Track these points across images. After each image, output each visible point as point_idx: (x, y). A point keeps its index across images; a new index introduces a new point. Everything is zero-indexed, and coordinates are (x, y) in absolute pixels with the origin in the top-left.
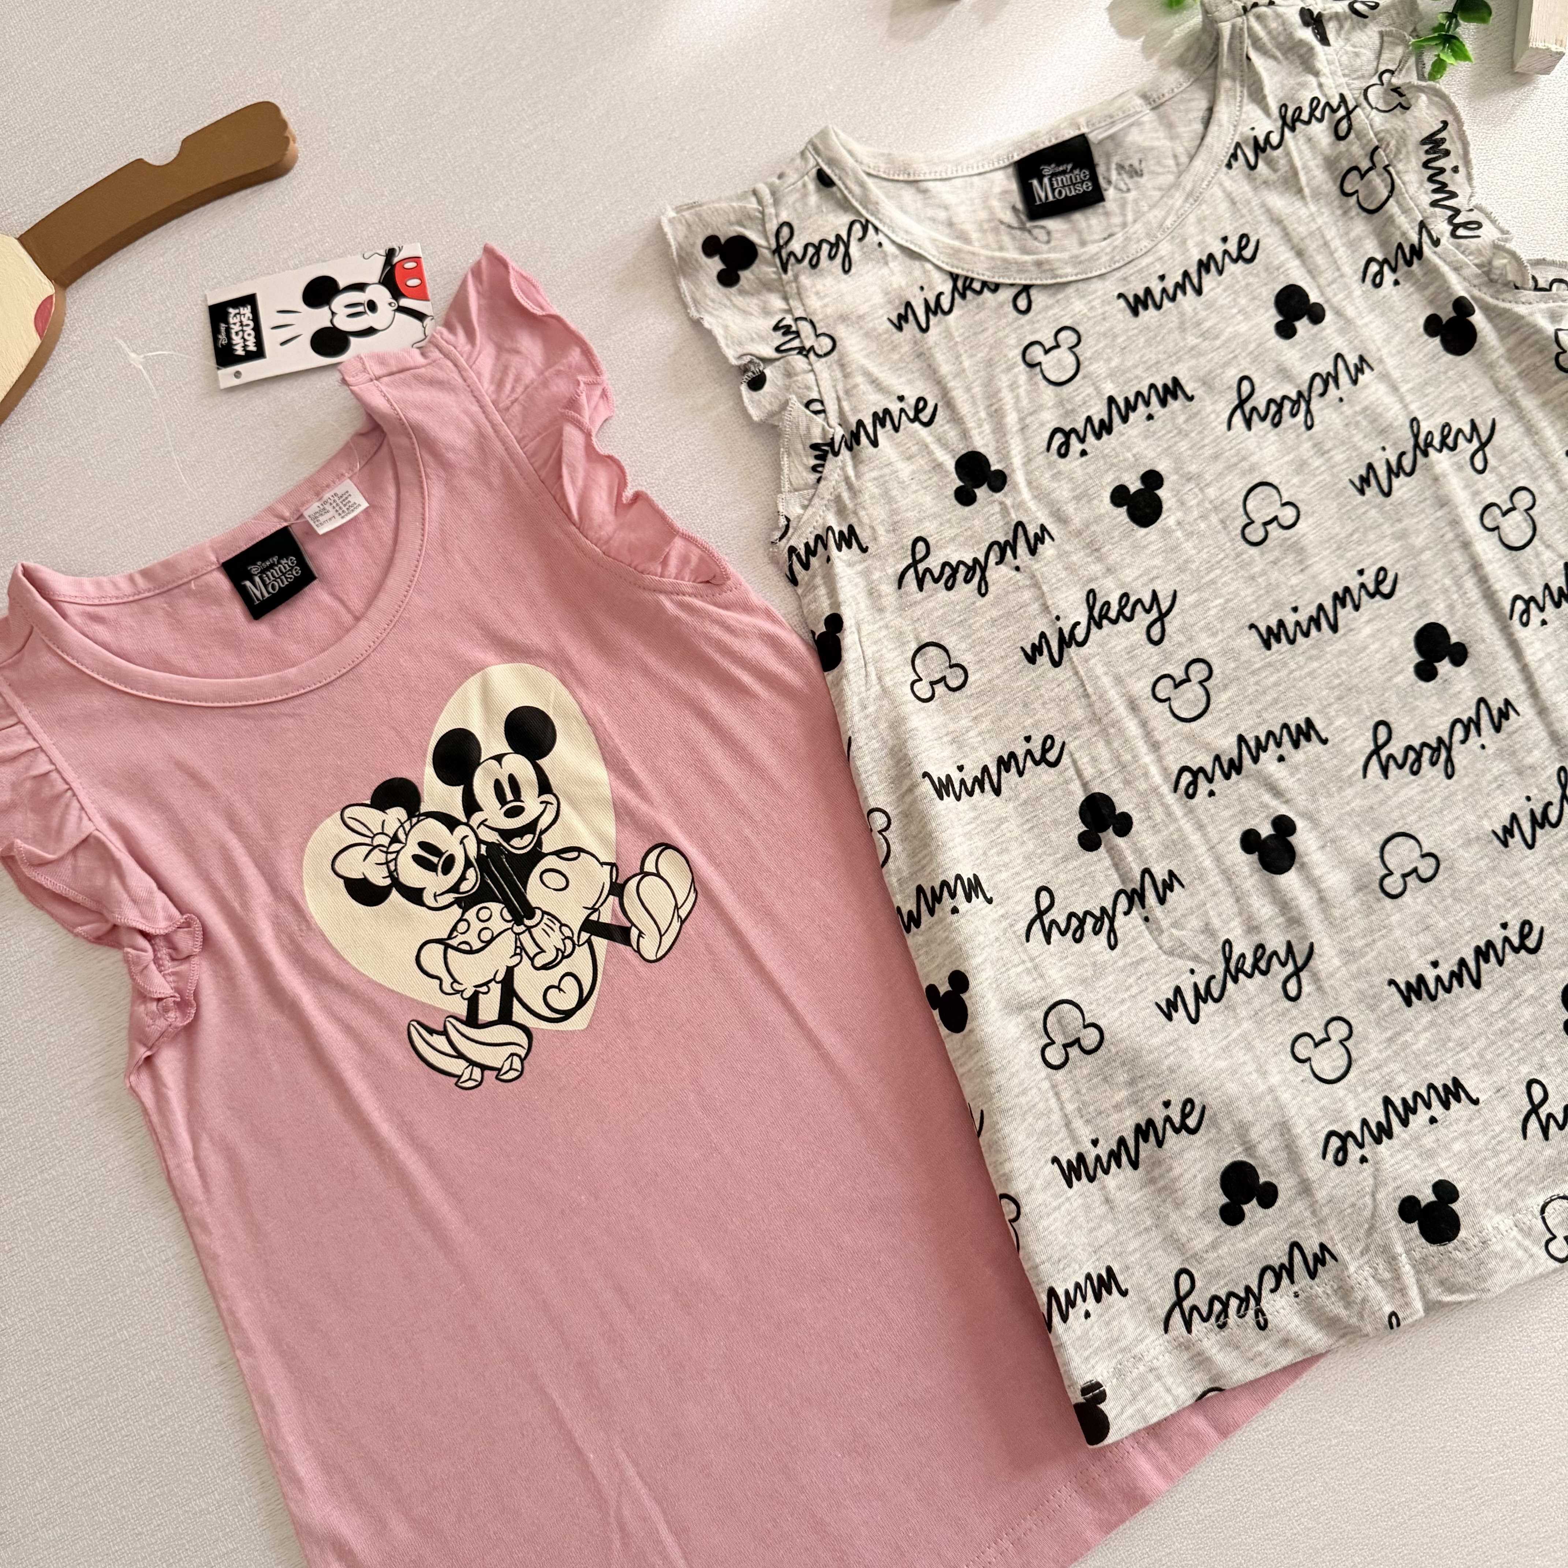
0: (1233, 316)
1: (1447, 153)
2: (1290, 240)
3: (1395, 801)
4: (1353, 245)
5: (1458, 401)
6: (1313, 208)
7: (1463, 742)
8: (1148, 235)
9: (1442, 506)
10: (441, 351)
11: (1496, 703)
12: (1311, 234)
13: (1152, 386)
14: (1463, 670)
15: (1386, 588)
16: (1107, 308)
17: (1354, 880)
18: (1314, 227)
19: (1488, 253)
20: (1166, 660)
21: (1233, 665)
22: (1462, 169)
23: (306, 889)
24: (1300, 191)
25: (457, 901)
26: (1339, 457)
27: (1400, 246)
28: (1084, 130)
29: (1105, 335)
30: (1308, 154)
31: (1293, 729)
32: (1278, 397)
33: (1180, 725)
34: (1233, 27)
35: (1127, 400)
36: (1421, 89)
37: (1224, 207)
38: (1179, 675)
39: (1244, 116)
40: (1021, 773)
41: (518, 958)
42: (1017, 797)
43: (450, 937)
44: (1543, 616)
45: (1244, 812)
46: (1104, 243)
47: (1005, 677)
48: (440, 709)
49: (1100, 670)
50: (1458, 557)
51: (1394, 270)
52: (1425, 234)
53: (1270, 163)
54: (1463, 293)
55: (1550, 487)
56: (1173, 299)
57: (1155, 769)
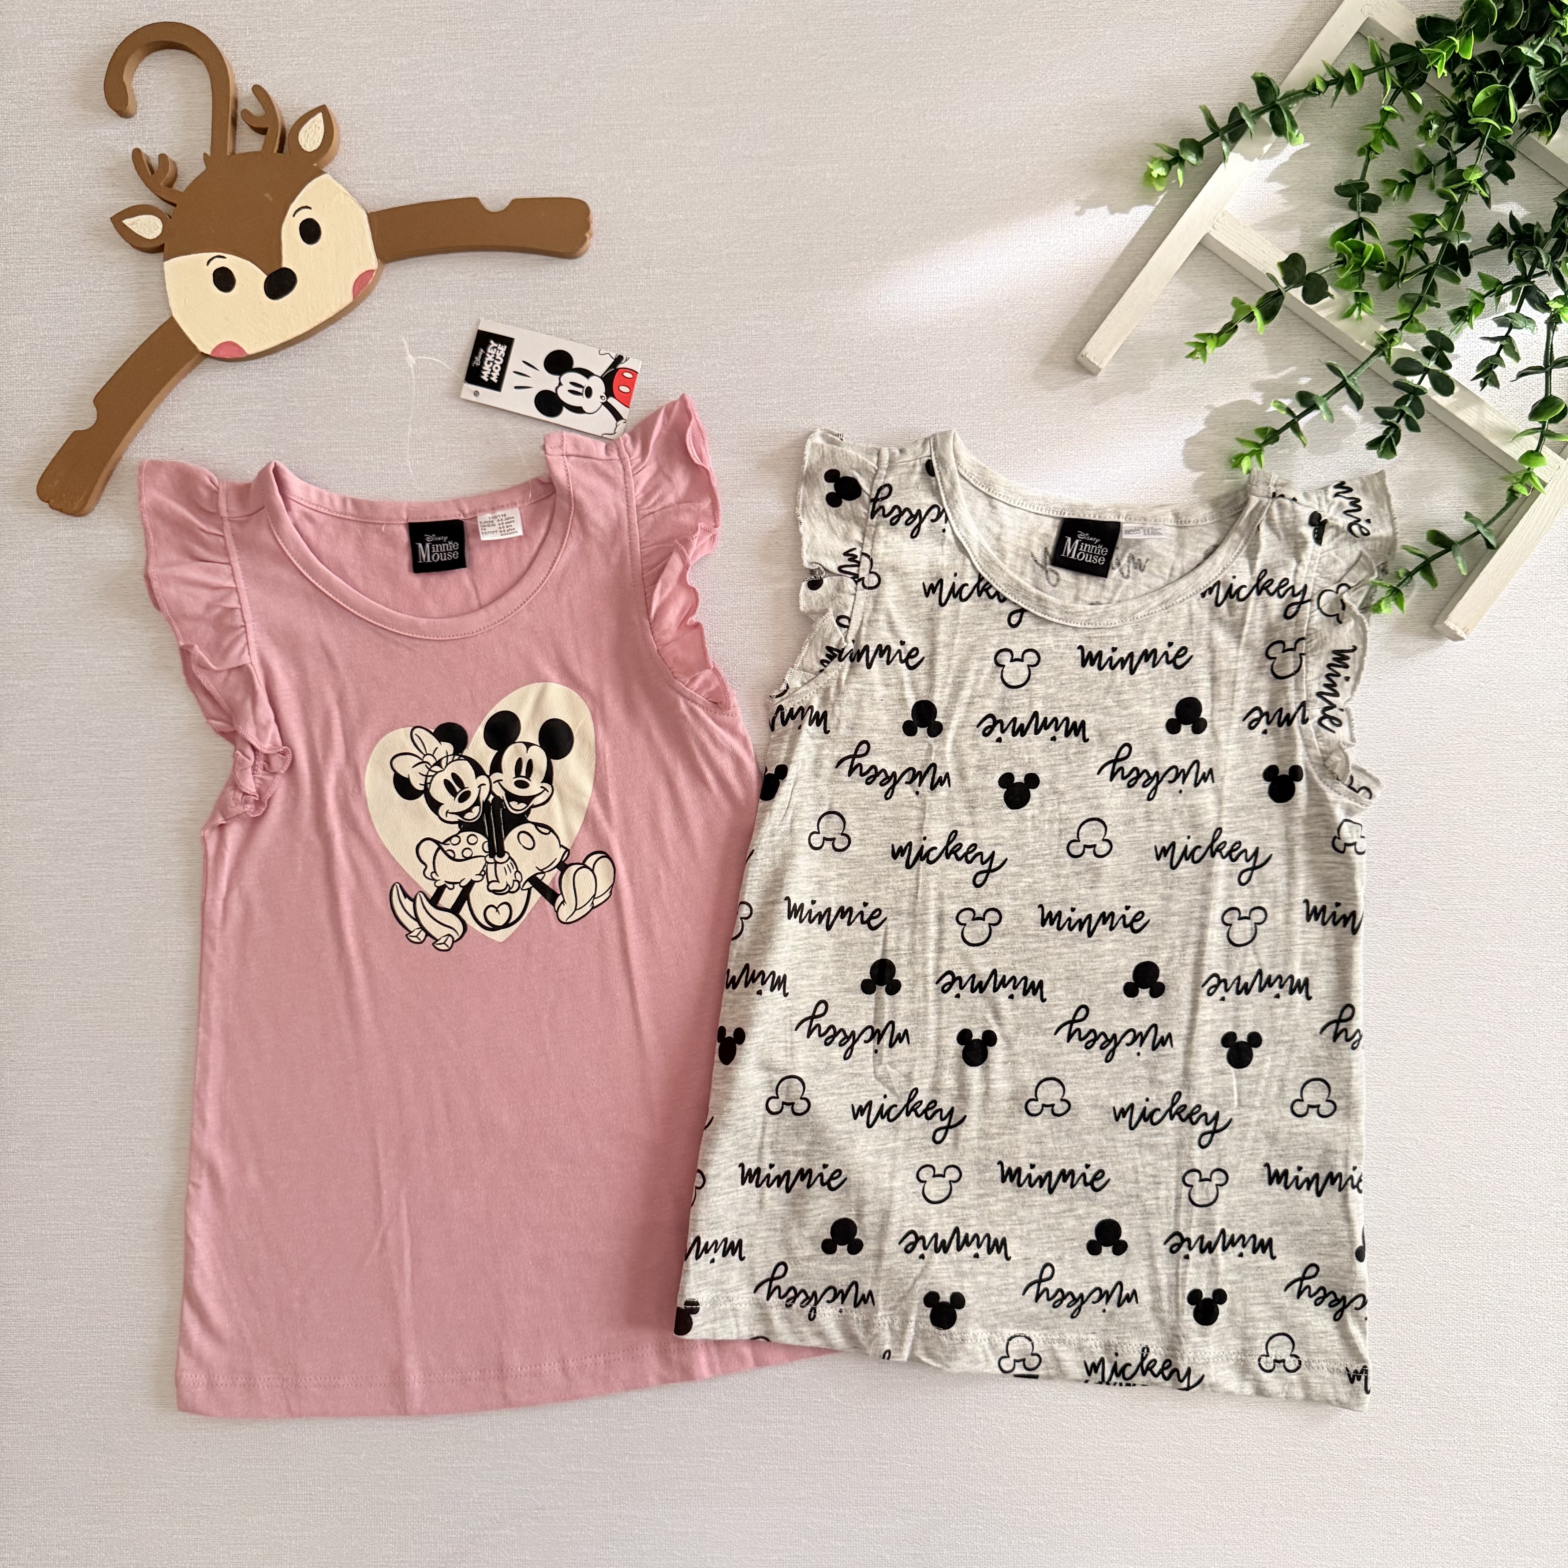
0: (1146, 700)
1: (1346, 667)
2: (1212, 667)
3: (1065, 1058)
4: (1252, 692)
5: (1256, 831)
6: (1241, 653)
7: (1128, 1045)
8: (1121, 616)
9: (1203, 893)
10: (619, 454)
11: (1162, 1032)
12: (1229, 671)
13: (1067, 719)
14: (1155, 1002)
15: (1137, 926)
16: (1067, 651)
17: (1013, 1092)
18: (1234, 667)
19: (1334, 746)
20: (977, 899)
21: (1015, 924)
22: (1351, 681)
23: (369, 766)
24: (1240, 637)
25: (459, 823)
26: (1157, 828)
27: (1281, 710)
28: (1121, 520)
29: (1055, 668)
30: (1259, 615)
31: (1029, 982)
32: (1142, 768)
33: (963, 944)
34: (1260, 503)
35: (1045, 719)
36: (1354, 615)
37: (1183, 621)
38: (980, 912)
39: (1234, 564)
40: (849, 923)
41: (480, 878)
42: (839, 937)
43: (444, 843)
44: (1225, 995)
45: (970, 1017)
46: (1089, 607)
47: (872, 858)
48: (507, 693)
49: (933, 885)
50: (1194, 930)
51: (1269, 722)
52: (1301, 712)
53: (1231, 608)
54: (1301, 764)
55: (1280, 917)
56: (1113, 668)
57: (931, 964)
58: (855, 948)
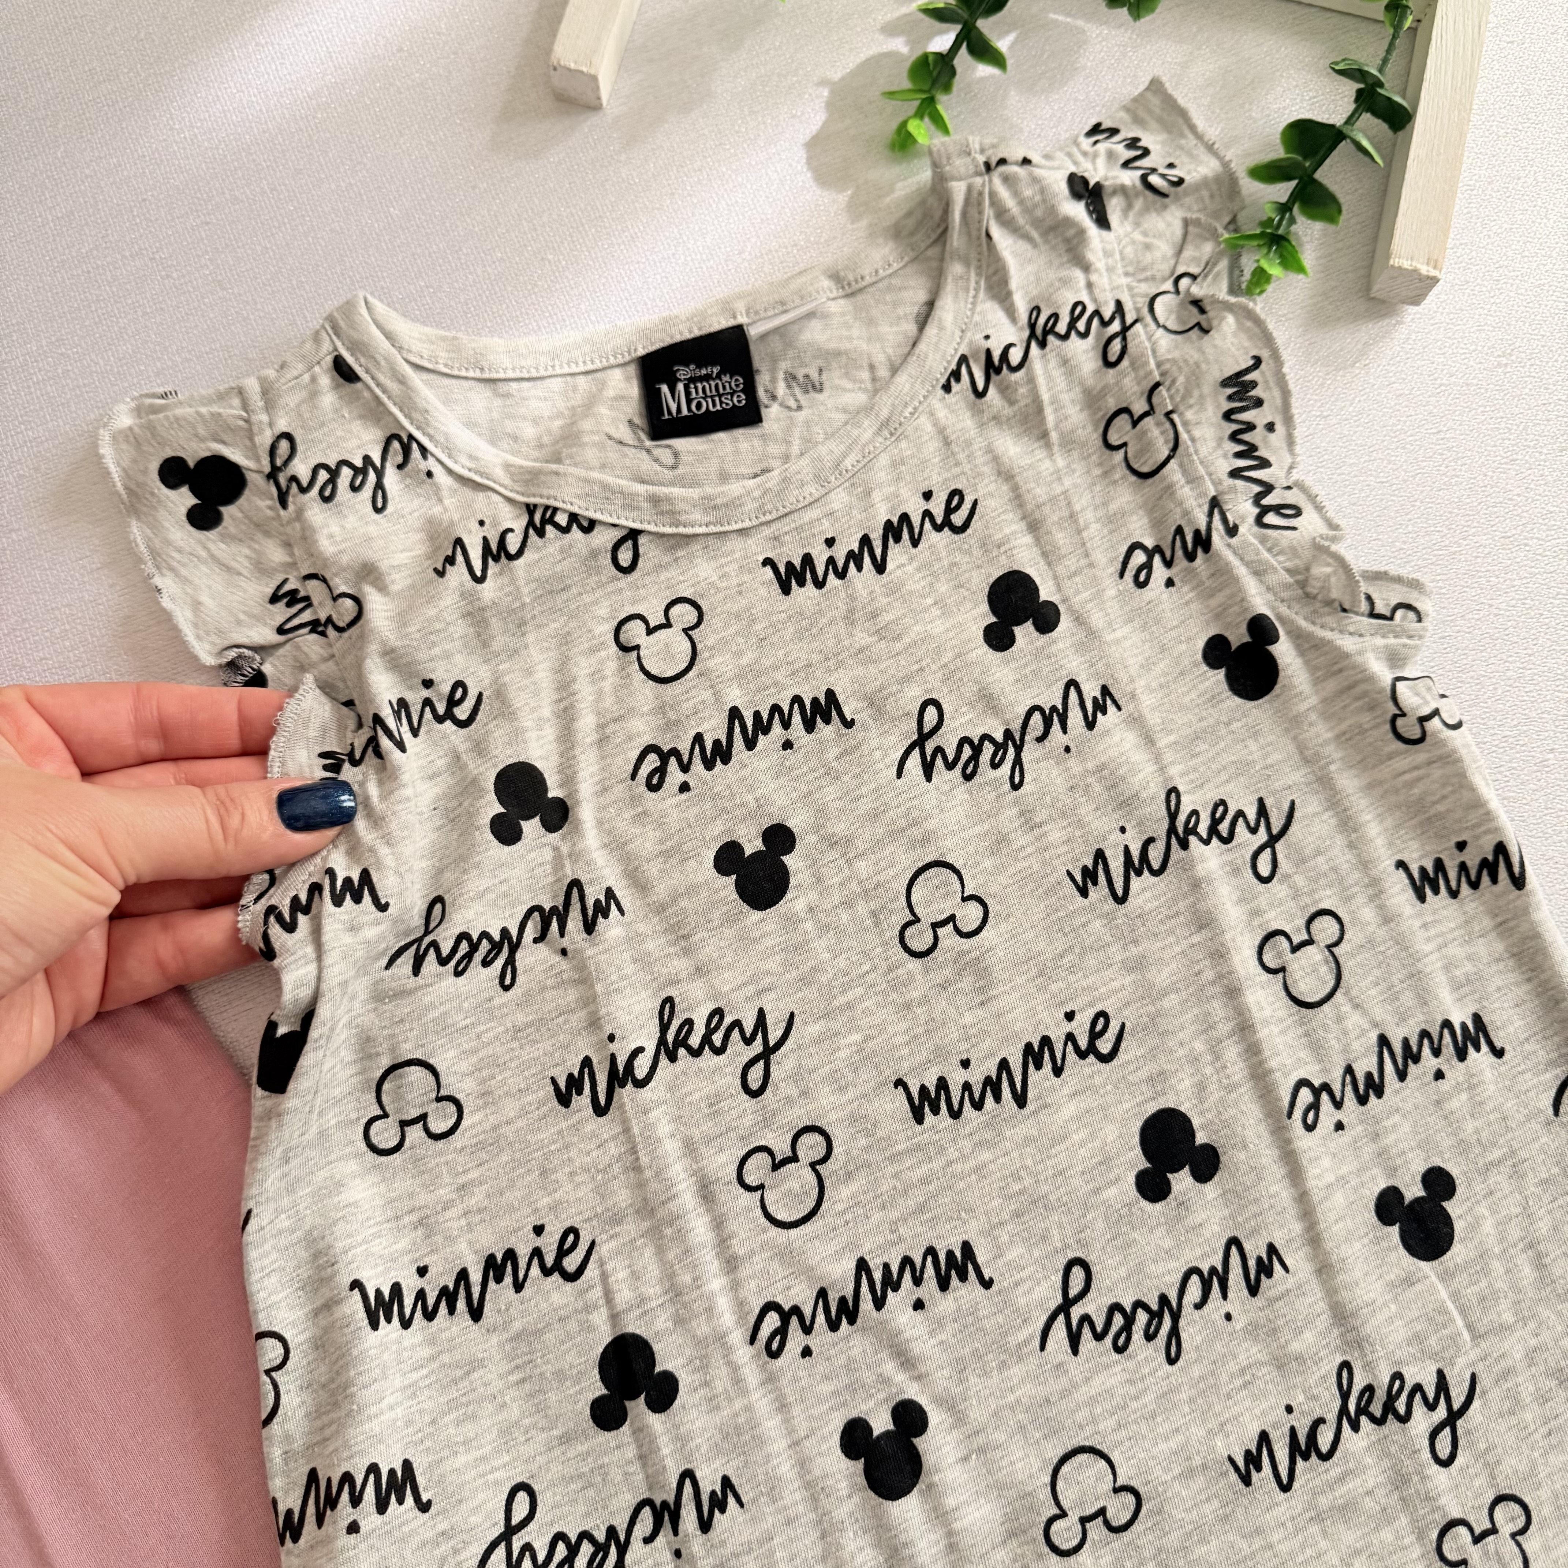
0: (926, 609)
1: (1259, 403)
2: (1021, 506)
3: (1084, 1392)
4: (1113, 521)
5: (1243, 767)
6: (1061, 462)
7: (1198, 1306)
8: (817, 477)
9: (1201, 928)
11: (1255, 1249)
12: (1053, 499)
13: (797, 699)
14: (1210, 1189)
15: (1104, 1045)
16: (746, 578)
17: (1008, 1518)
18: (1058, 489)
19: (1307, 554)
20: (766, 1122)
21: (863, 1142)
22: (1278, 427)
24: (1044, 435)
26: (1055, 834)
27: (1179, 531)
28: (742, 320)
29: (738, 616)
30: (1061, 382)
31: (942, 1257)
32: (975, 736)
33: (774, 1231)
34: (970, 190)
35: (757, 715)
36: (1229, 307)
37: (932, 447)
38: (782, 1148)
39: (976, 317)
40: (519, 1287)
42: (506, 1325)
44: (1339, 1115)
45: (852, 1388)
46: (751, 483)
47: (520, 1123)
49: (664, 1128)
50: (1218, 1009)
51: (1168, 564)
52: (1217, 517)
53: (1005, 391)
54: (1264, 610)
55: (1368, 914)
56: (842, 575)
57: (724, 1304)
58: (549, 1337)
